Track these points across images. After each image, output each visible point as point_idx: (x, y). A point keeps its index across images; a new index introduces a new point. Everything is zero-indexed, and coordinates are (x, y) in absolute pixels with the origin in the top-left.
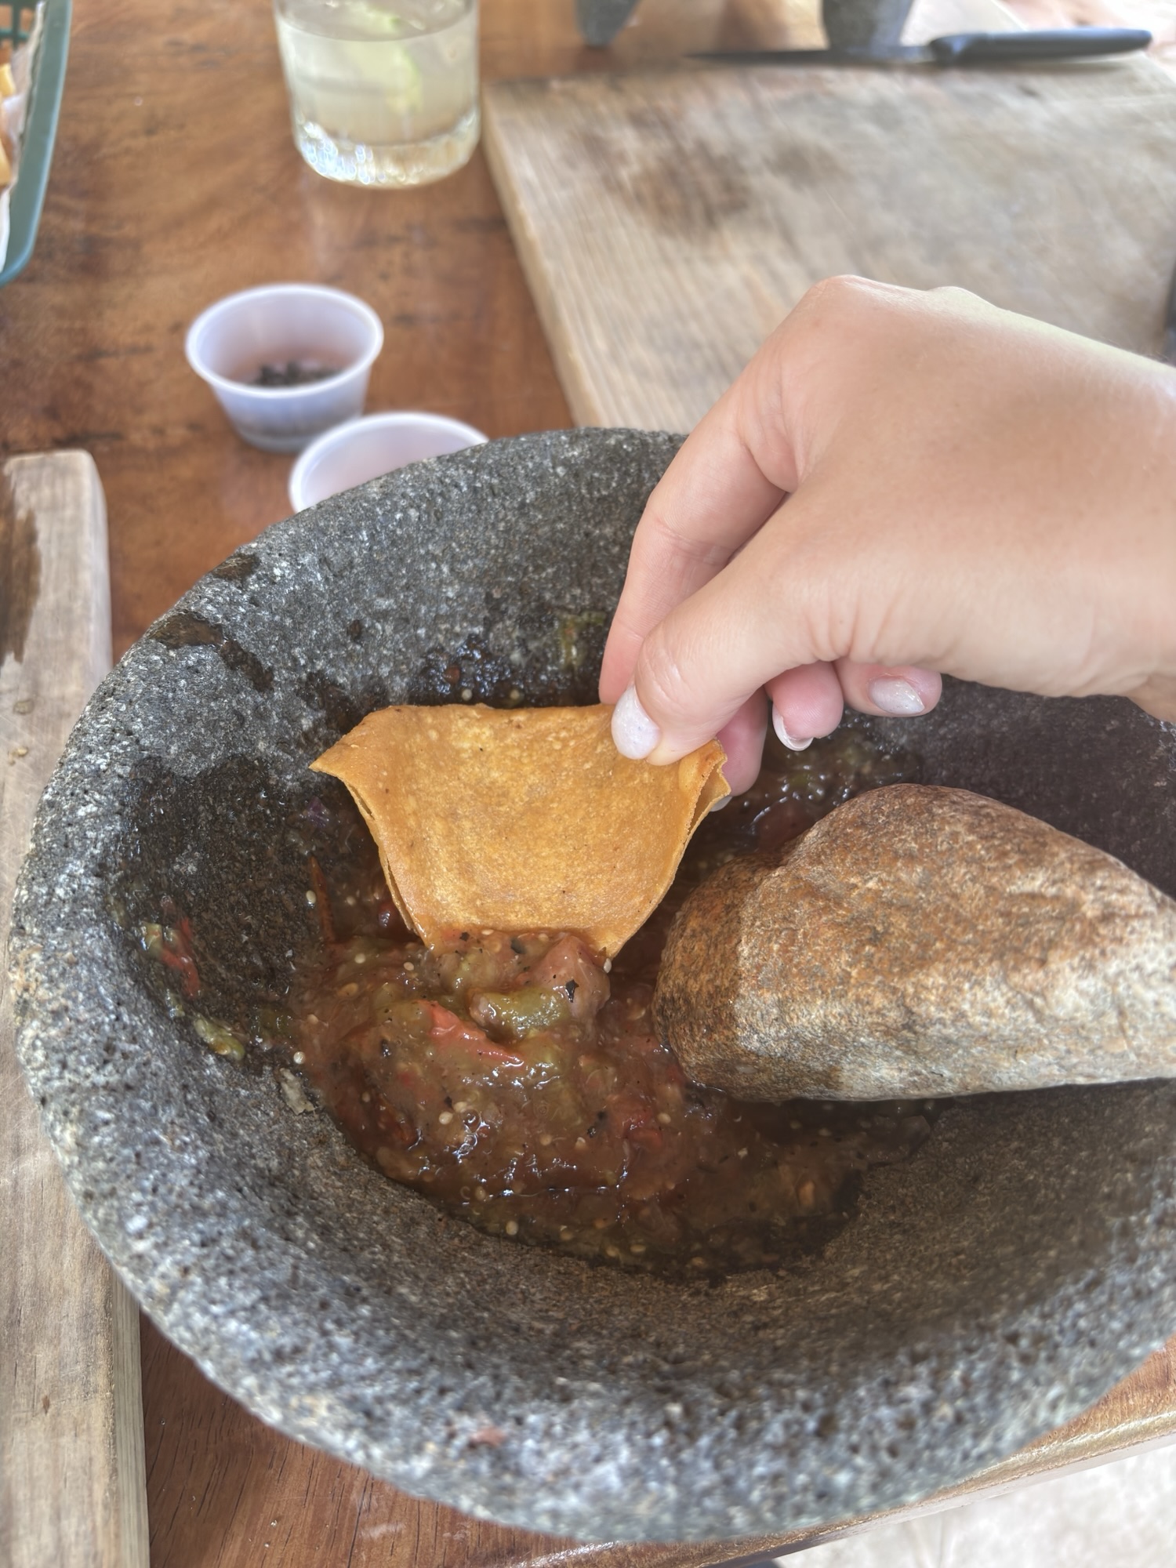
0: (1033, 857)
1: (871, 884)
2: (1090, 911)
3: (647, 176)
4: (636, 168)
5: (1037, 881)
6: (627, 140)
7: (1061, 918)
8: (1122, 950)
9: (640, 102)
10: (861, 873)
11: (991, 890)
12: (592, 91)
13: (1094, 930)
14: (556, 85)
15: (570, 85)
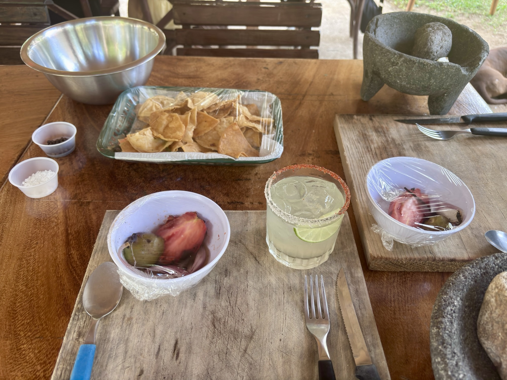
0: (489, 302)
1: (500, 334)
2: (497, 290)
3: (379, 148)
4: (376, 145)
5: (493, 300)
6: (374, 136)
7: (499, 295)
8: (503, 285)
9: (377, 124)
10: (498, 337)
11: (496, 308)
12: (365, 120)
13: (500, 289)
14: (355, 117)
15: (359, 117)
